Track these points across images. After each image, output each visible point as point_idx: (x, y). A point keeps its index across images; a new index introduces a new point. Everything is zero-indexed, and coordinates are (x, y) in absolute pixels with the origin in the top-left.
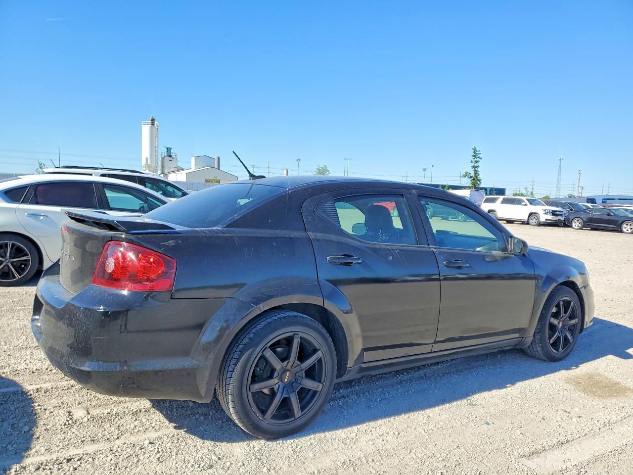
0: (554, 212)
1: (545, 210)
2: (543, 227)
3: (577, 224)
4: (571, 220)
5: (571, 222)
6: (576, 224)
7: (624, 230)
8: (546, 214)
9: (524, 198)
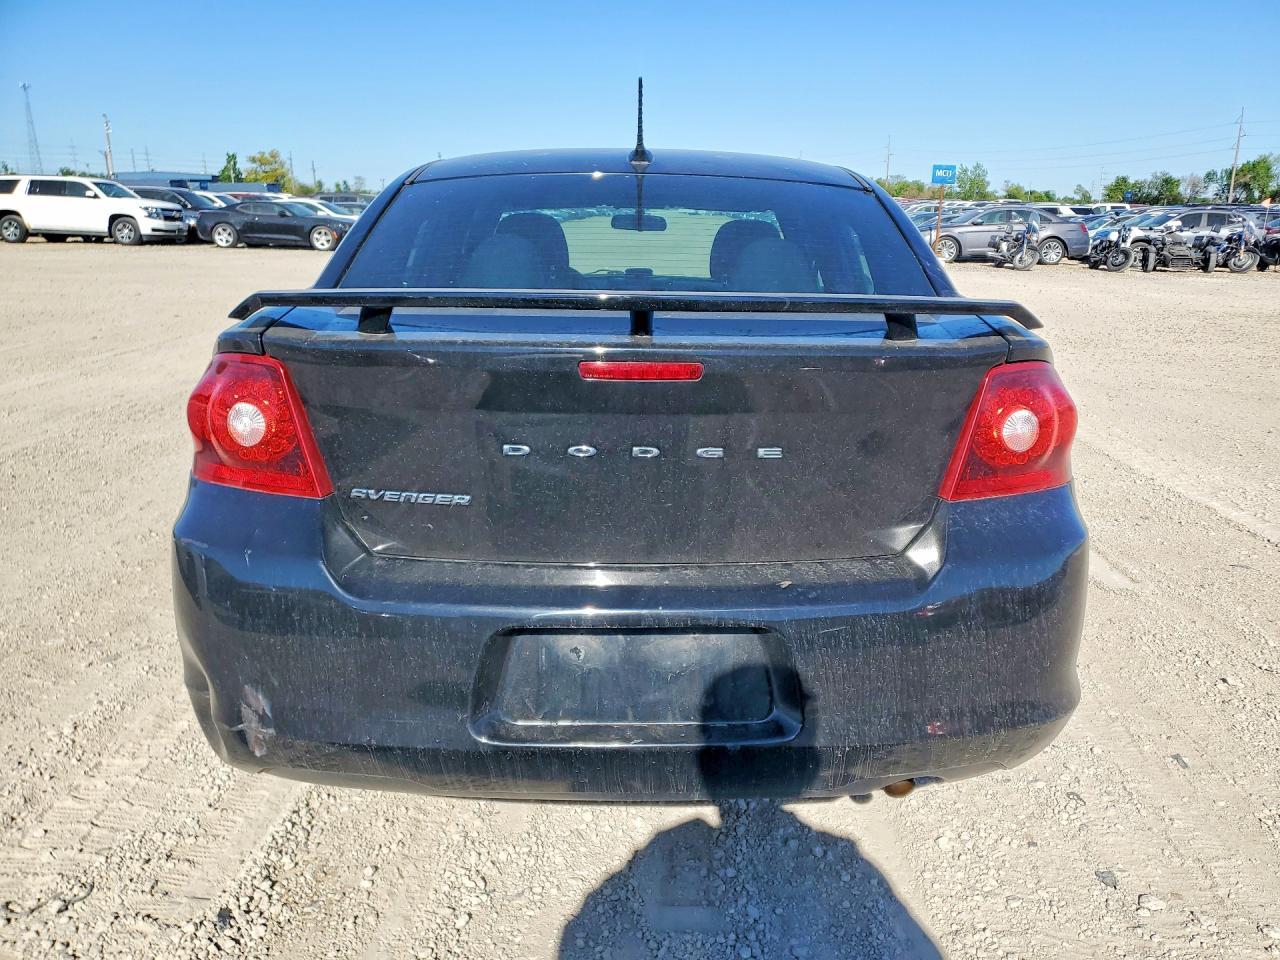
0: (167, 213)
1: (146, 209)
2: (148, 247)
3: (225, 236)
4: (209, 229)
5: (211, 232)
6: (222, 237)
7: (317, 244)
8: (150, 216)
9: (86, 181)
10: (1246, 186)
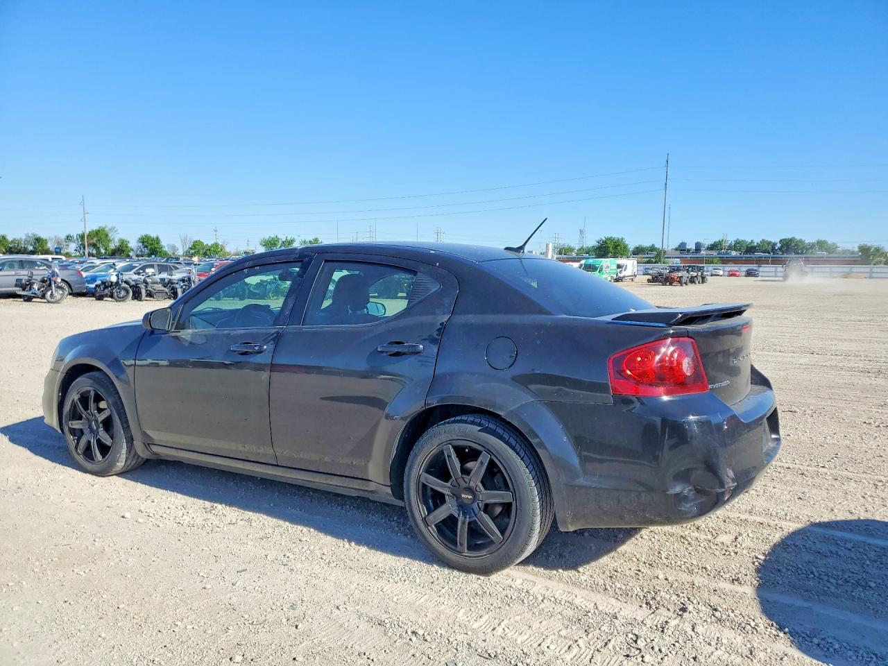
10: (94, 245)
